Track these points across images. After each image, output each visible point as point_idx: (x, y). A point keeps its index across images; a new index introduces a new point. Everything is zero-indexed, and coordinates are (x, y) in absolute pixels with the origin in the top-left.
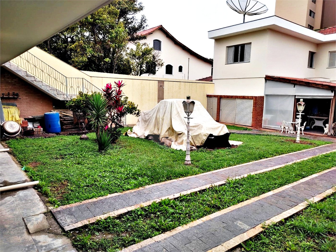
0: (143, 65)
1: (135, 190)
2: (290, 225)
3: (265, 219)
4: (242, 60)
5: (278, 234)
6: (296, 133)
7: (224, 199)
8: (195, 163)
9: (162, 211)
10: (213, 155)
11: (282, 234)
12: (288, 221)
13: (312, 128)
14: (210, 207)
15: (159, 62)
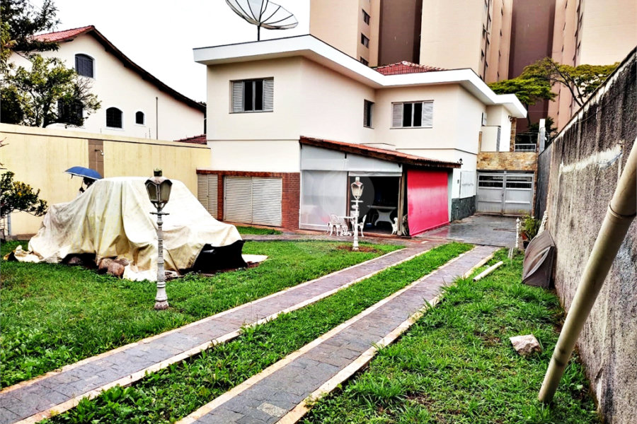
0: (51, 105)
1: (36, 380)
2: (351, 393)
3: (310, 389)
4: (259, 107)
5: (333, 413)
6: (353, 234)
7: (236, 366)
8: (176, 304)
9: (105, 414)
10: (213, 285)
11: (339, 411)
12: (347, 387)
13: (375, 224)
14: (210, 387)
15: (90, 100)
